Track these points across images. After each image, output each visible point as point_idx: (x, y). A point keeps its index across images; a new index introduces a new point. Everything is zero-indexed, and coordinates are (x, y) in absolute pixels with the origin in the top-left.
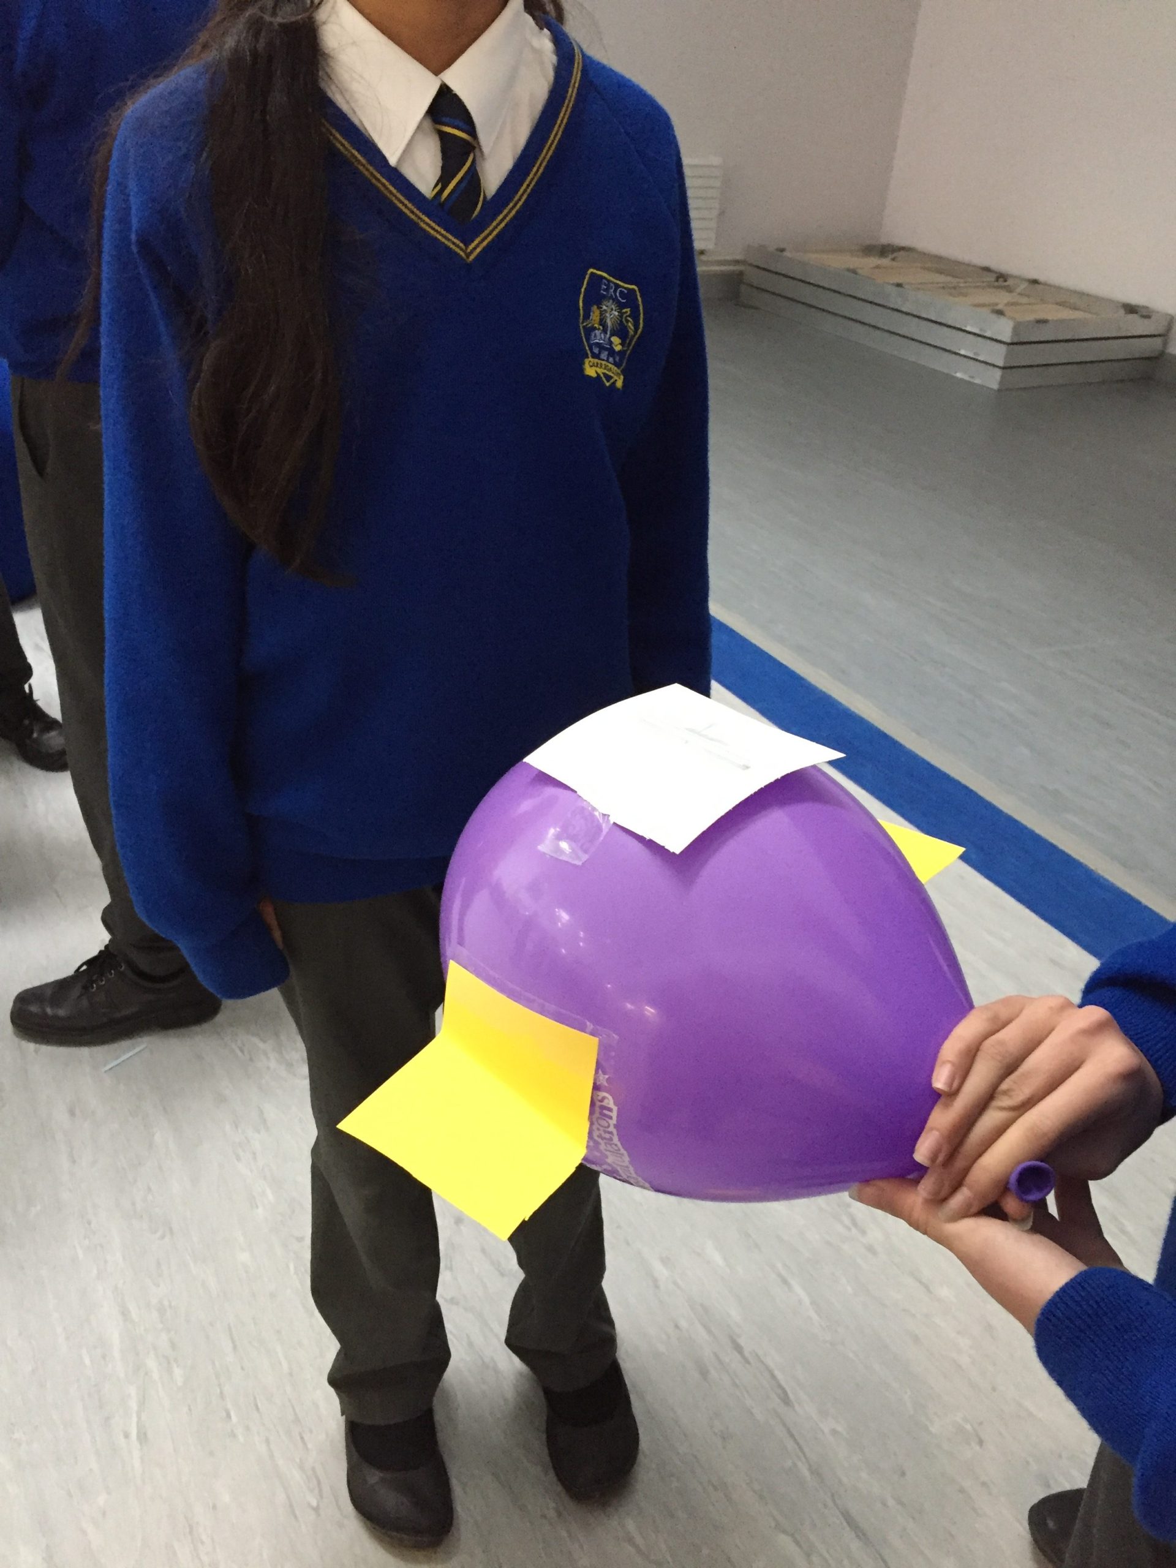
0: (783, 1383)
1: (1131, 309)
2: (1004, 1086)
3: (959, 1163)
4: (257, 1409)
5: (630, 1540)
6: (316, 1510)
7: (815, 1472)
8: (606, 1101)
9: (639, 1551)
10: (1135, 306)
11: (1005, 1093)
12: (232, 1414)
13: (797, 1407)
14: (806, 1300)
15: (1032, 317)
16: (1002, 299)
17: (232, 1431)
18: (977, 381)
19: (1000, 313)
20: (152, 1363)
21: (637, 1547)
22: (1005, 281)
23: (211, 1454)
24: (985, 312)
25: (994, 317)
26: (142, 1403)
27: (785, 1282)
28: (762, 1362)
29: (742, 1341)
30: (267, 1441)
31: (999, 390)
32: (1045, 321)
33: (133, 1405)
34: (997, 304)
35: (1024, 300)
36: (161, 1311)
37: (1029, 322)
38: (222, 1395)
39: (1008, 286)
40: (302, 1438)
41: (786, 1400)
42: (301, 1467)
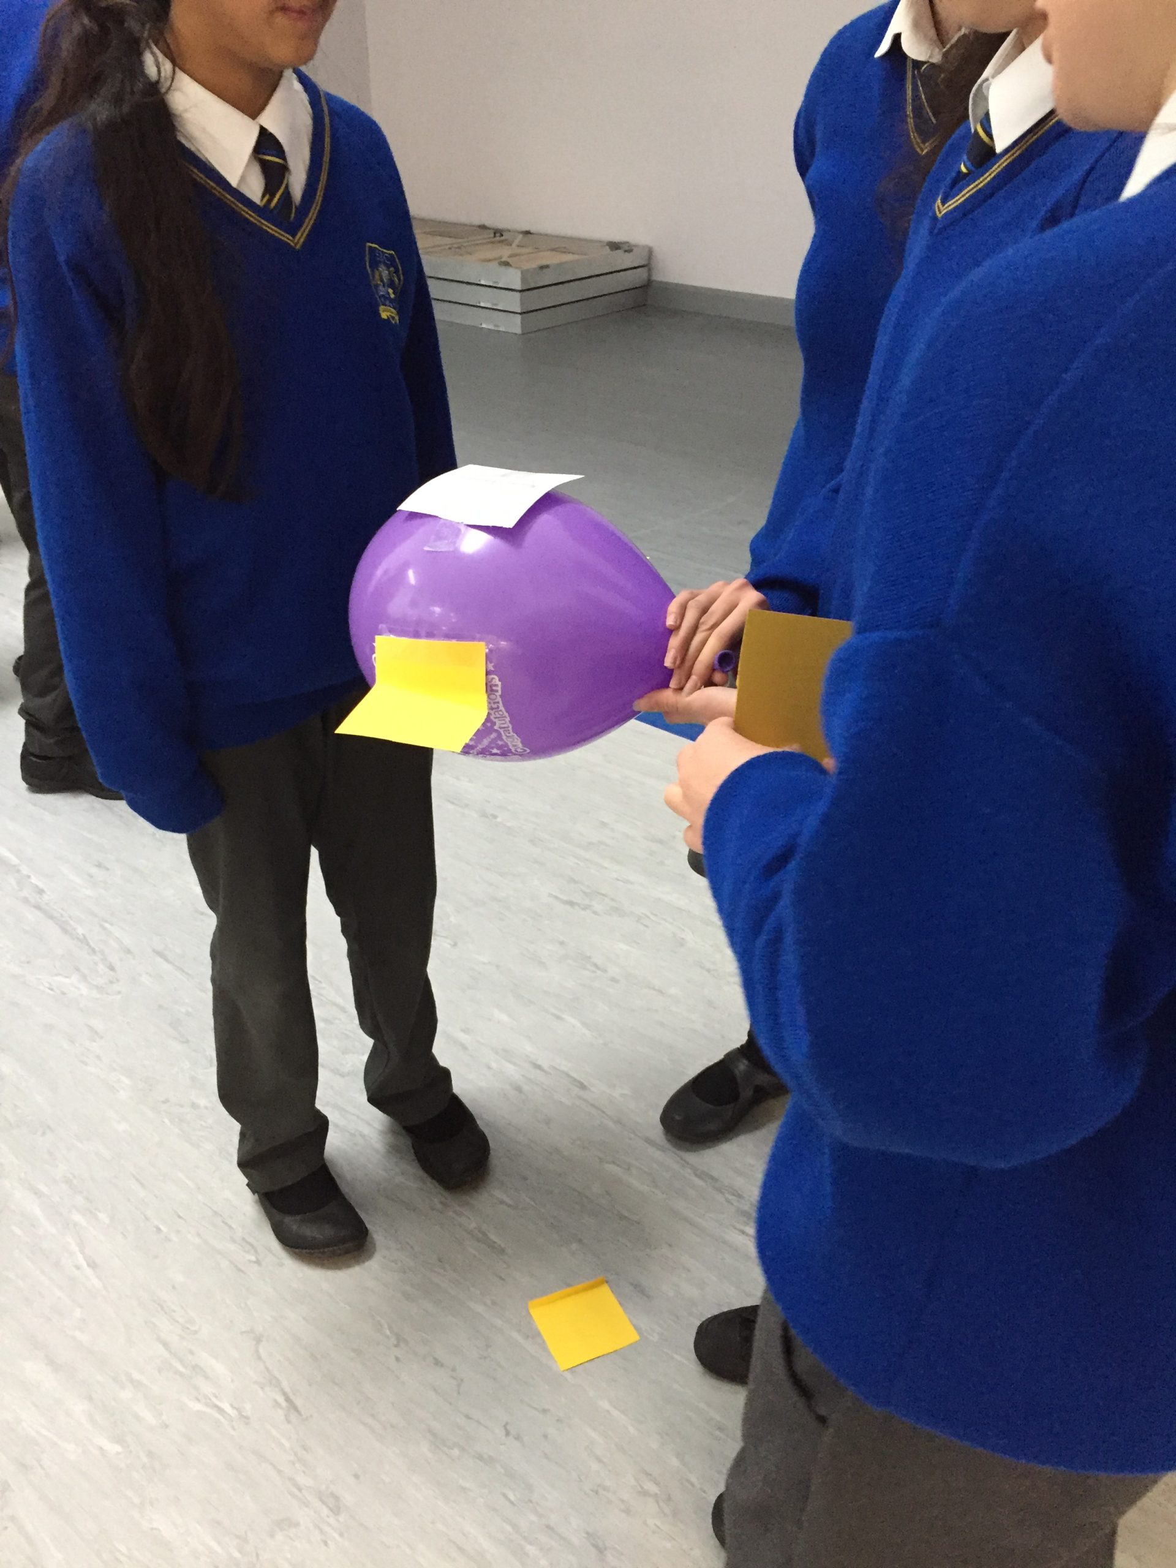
0: (578, 1078)
1: (615, 246)
2: (701, 621)
3: (687, 664)
4: (180, 1217)
5: (502, 1202)
6: (258, 1262)
7: (618, 1122)
8: (494, 681)
9: (509, 1206)
10: (618, 243)
11: (703, 623)
12: (161, 1227)
13: (592, 1089)
14: (578, 1025)
15: (534, 265)
16: (505, 252)
17: (166, 1237)
18: (502, 329)
19: (506, 264)
20: (77, 1217)
21: (507, 1204)
22: (502, 235)
23: (156, 1257)
24: (494, 265)
25: (503, 269)
26: (81, 1245)
27: (558, 1018)
28: (558, 1070)
29: (540, 1062)
30: (199, 1235)
31: (523, 334)
32: (547, 267)
33: (75, 1248)
34: (501, 257)
35: (524, 250)
36: (68, 1182)
37: (535, 269)
38: (147, 1219)
39: (506, 240)
40: (226, 1224)
41: (583, 1087)
42: (234, 1241)
